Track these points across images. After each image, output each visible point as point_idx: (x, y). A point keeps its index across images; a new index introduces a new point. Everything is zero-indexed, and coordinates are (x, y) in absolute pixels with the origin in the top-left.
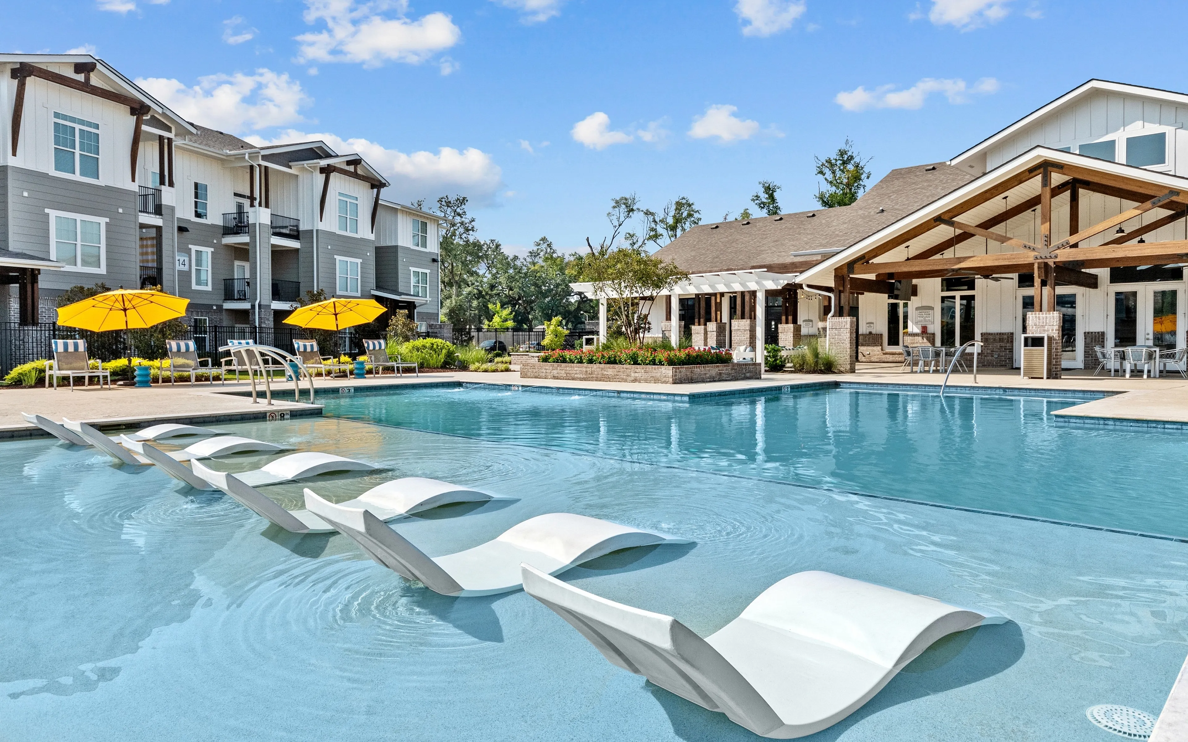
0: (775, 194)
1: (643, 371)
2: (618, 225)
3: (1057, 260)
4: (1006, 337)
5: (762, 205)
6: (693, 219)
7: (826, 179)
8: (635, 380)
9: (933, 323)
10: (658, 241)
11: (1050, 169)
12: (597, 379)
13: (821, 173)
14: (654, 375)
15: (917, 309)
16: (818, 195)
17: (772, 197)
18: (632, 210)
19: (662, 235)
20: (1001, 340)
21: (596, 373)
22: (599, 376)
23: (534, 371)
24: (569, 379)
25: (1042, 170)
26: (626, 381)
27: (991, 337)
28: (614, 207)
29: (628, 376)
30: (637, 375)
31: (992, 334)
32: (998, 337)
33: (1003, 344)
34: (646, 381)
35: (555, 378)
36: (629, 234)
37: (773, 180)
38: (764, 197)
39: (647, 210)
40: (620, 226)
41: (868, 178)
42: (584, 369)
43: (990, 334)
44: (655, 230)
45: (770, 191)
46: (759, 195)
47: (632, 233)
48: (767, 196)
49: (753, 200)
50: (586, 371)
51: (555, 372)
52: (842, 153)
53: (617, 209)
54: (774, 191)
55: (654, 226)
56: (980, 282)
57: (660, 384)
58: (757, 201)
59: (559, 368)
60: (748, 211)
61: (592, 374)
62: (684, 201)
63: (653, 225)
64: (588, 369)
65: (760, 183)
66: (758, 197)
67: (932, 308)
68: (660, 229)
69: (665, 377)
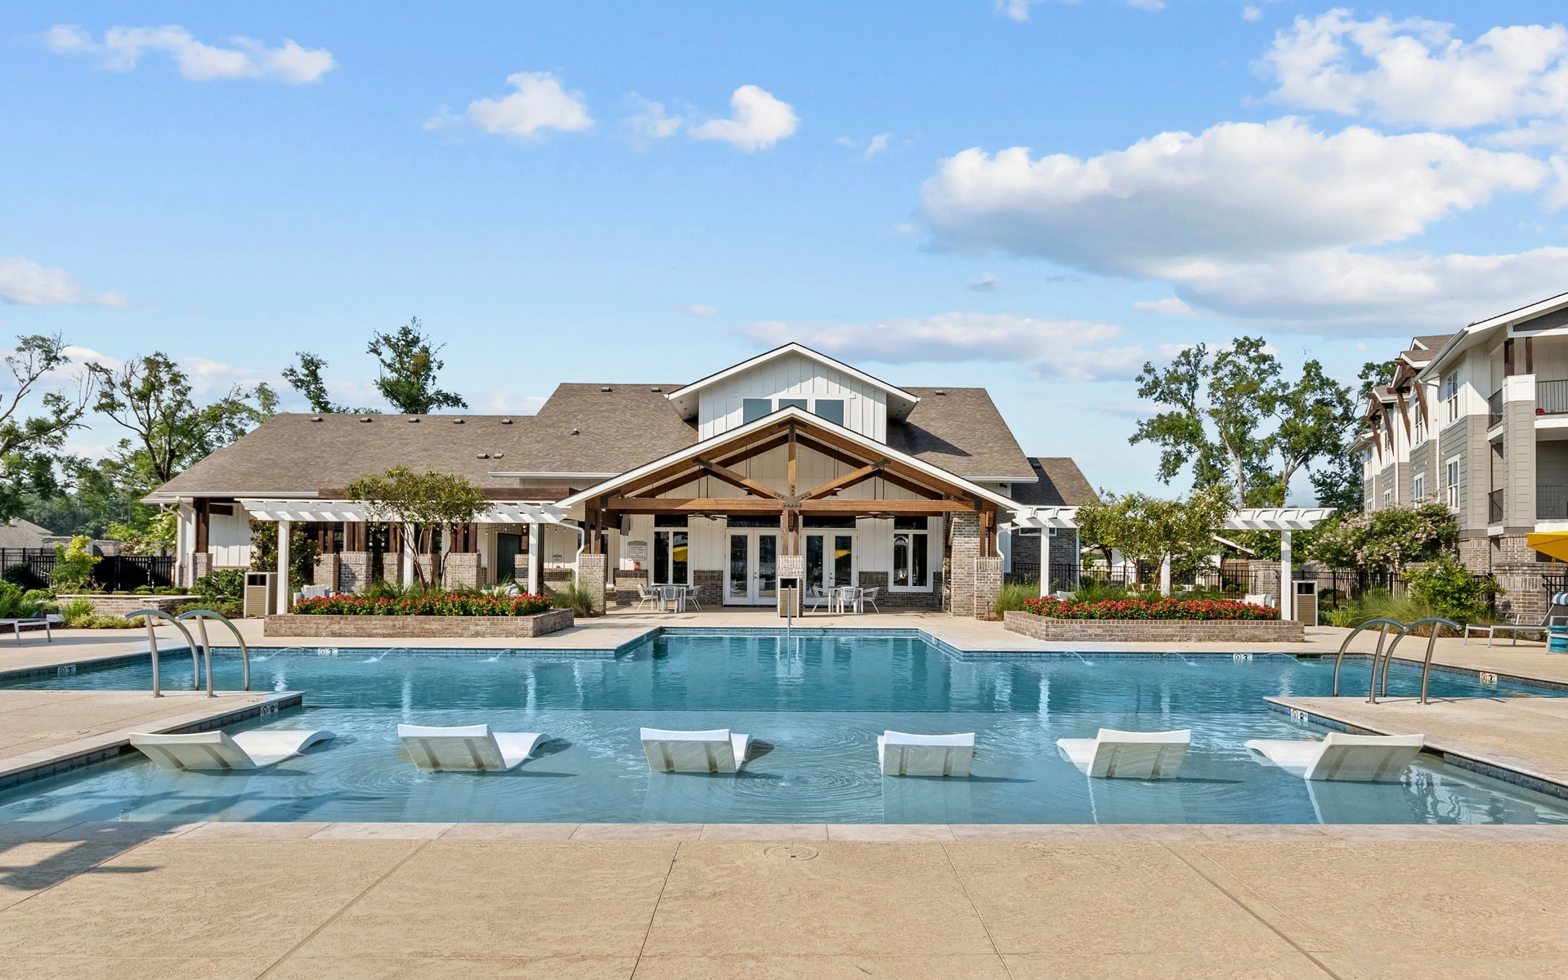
0: (318, 371)
1: (488, 623)
2: (27, 379)
3: (802, 509)
4: (717, 574)
5: (299, 384)
6: (178, 387)
7: (383, 361)
8: (477, 634)
9: (646, 559)
10: (116, 414)
11: (796, 426)
12: (413, 635)
13: (375, 351)
14: (506, 627)
15: (629, 544)
16: (379, 381)
17: (314, 374)
18: (56, 358)
19: (123, 405)
20: (712, 578)
21: (411, 627)
22: (416, 631)
23: (294, 626)
24: (361, 636)
25: (789, 426)
26: (461, 636)
27: (703, 574)
28: (20, 349)
29: (464, 629)
30: (479, 628)
31: (704, 572)
32: (709, 575)
33: (714, 582)
34: (493, 635)
35: (334, 635)
36: (52, 395)
37: (319, 354)
38: (301, 372)
39: (96, 364)
40: (31, 380)
41: (439, 368)
42: (390, 623)
43: (702, 572)
44: (111, 396)
45: (312, 365)
46: (295, 369)
47: (57, 395)
48: (306, 372)
49: (285, 375)
50: (394, 626)
51: (336, 628)
52: (406, 332)
53: (27, 354)
54: (317, 367)
55: (109, 390)
56: (692, 520)
57: (514, 638)
58: (292, 377)
59: (342, 622)
60: (266, 387)
61: (403, 628)
62: (160, 359)
63: (107, 388)
64: (397, 623)
65: (297, 354)
66: (293, 372)
67: (645, 544)
68: (120, 395)
69: (523, 629)
